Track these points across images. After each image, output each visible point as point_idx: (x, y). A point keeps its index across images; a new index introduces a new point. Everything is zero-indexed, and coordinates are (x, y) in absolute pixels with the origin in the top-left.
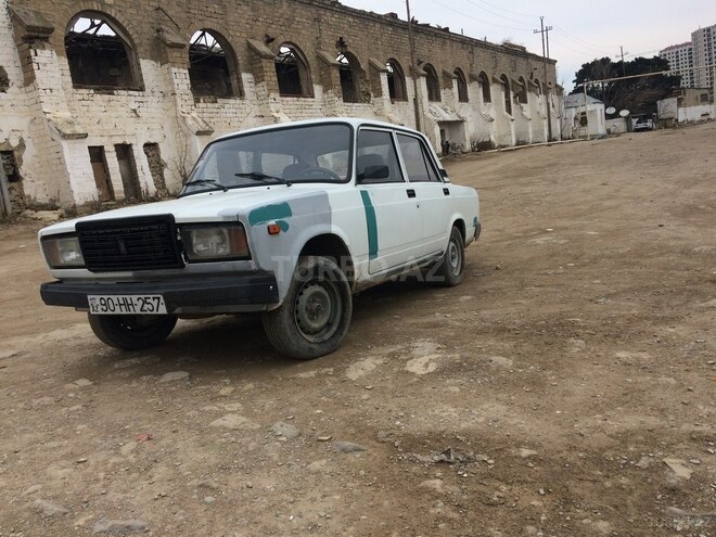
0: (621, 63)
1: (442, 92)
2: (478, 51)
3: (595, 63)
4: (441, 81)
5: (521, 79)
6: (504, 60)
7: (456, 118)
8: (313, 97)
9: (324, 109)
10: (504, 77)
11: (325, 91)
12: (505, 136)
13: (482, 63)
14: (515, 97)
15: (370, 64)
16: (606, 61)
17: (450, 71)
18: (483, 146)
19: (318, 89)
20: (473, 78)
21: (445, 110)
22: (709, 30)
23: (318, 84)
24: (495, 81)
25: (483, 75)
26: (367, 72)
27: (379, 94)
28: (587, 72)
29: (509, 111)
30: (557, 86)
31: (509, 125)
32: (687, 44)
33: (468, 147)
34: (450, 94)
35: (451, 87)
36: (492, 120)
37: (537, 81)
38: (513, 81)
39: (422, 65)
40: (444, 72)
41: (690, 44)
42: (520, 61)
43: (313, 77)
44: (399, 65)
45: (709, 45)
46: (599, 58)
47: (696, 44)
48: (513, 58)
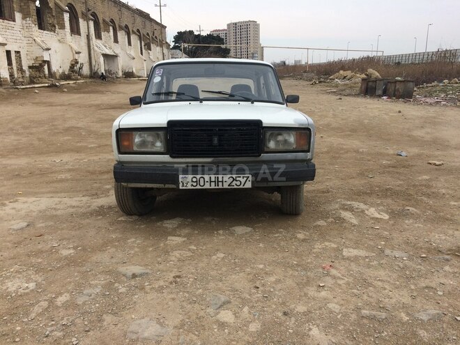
0: (199, 35)
1: (103, 33)
2: (124, 10)
3: (185, 32)
4: (102, 25)
5: (148, 34)
6: (139, 19)
7: (112, 54)
8: (14, 21)
9: (22, 32)
10: (138, 31)
11: (24, 18)
12: (140, 70)
13: (126, 20)
14: (145, 46)
15: (56, 4)
16: (191, 32)
17: (108, 20)
18: (129, 75)
19: (18, 16)
20: (121, 28)
21: (105, 46)
22: (236, 24)
23: (18, 12)
24: (134, 32)
25: (127, 27)
26: (54, 9)
27: (63, 27)
28: (181, 37)
29: (142, 54)
30: (167, 43)
31: (143, 64)
32: (224, 30)
33: (120, 74)
34: (108, 36)
35: (108, 32)
36: (134, 58)
37: (156, 37)
38: (143, 35)
39: (90, 12)
40: (104, 21)
41: (226, 30)
42: (148, 23)
43: (15, 6)
44: (75, 10)
45: (236, 33)
46: (188, 30)
47: (229, 31)
48: (144, 19)
